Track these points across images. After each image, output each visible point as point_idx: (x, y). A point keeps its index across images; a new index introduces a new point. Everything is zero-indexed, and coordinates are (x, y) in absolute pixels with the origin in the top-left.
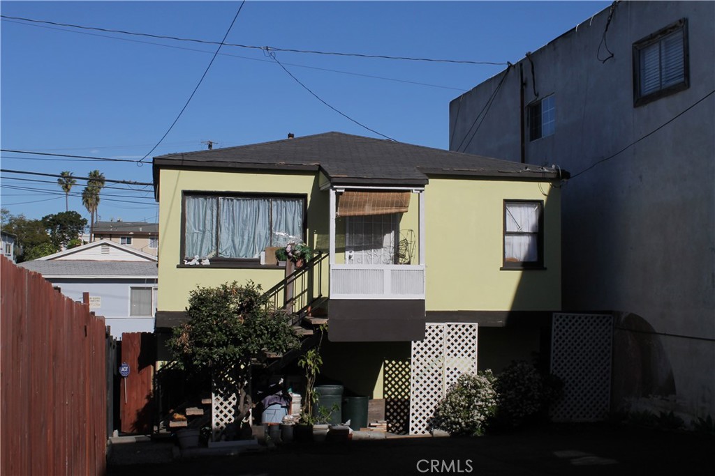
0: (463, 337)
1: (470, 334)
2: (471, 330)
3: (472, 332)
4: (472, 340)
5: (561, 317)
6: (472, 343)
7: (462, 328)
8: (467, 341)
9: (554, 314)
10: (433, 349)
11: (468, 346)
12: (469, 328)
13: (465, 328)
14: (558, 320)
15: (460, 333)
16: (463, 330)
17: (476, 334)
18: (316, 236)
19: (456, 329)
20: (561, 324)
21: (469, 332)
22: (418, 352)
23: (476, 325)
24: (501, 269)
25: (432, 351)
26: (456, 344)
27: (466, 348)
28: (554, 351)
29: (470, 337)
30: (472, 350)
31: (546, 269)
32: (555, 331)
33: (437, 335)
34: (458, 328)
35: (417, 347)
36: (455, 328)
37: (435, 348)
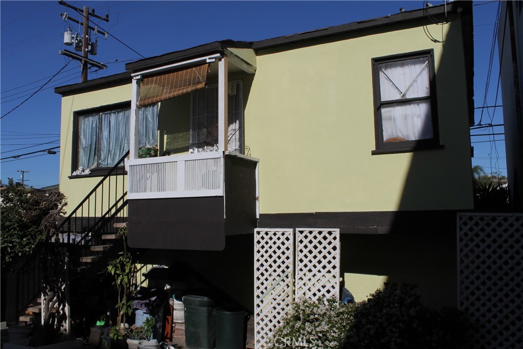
0: (320, 247)
1: (330, 243)
2: (330, 238)
3: (333, 241)
4: (332, 251)
5: (471, 218)
6: (332, 255)
7: (318, 235)
8: (325, 252)
9: (458, 215)
10: (279, 262)
11: (327, 260)
12: (327, 235)
13: (323, 235)
14: (465, 224)
15: (315, 242)
16: (320, 238)
17: (337, 243)
18: (165, 136)
19: (310, 237)
20: (471, 229)
21: (328, 241)
22: (262, 265)
23: (337, 232)
24: (374, 153)
25: (277, 264)
26: (310, 257)
27: (324, 262)
28: (462, 272)
29: (329, 248)
30: (332, 265)
31: (443, 147)
32: (461, 240)
33: (283, 243)
34: (313, 235)
35: (260, 259)
36: (308, 235)
37: (281, 260)
